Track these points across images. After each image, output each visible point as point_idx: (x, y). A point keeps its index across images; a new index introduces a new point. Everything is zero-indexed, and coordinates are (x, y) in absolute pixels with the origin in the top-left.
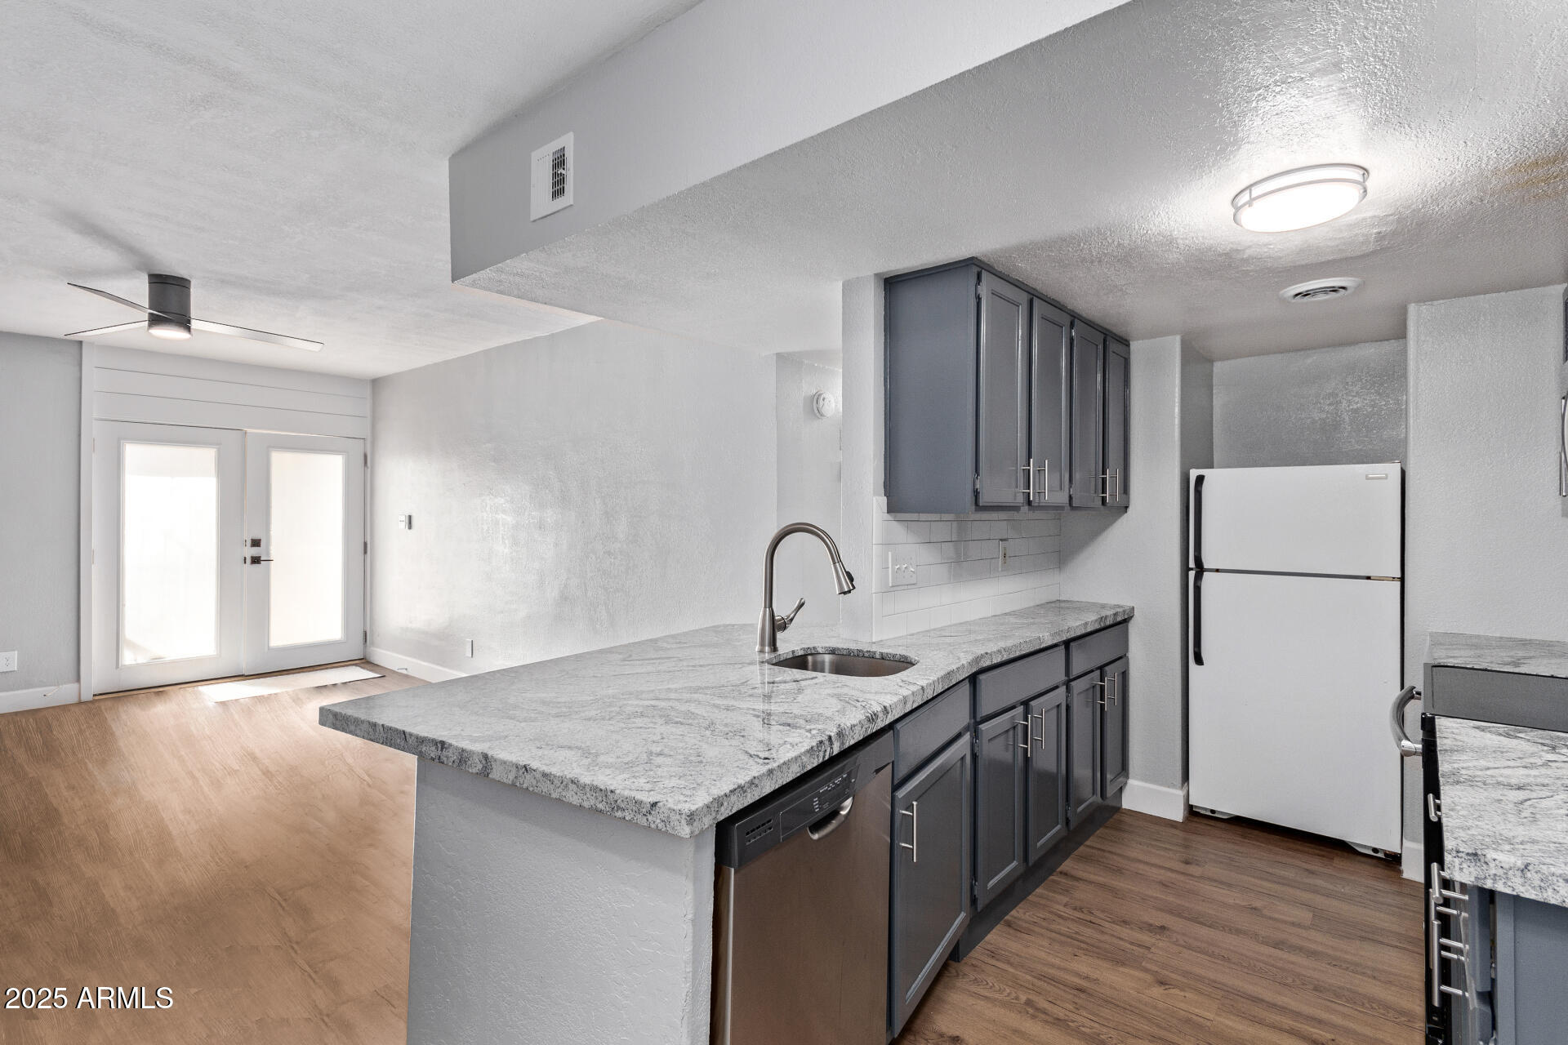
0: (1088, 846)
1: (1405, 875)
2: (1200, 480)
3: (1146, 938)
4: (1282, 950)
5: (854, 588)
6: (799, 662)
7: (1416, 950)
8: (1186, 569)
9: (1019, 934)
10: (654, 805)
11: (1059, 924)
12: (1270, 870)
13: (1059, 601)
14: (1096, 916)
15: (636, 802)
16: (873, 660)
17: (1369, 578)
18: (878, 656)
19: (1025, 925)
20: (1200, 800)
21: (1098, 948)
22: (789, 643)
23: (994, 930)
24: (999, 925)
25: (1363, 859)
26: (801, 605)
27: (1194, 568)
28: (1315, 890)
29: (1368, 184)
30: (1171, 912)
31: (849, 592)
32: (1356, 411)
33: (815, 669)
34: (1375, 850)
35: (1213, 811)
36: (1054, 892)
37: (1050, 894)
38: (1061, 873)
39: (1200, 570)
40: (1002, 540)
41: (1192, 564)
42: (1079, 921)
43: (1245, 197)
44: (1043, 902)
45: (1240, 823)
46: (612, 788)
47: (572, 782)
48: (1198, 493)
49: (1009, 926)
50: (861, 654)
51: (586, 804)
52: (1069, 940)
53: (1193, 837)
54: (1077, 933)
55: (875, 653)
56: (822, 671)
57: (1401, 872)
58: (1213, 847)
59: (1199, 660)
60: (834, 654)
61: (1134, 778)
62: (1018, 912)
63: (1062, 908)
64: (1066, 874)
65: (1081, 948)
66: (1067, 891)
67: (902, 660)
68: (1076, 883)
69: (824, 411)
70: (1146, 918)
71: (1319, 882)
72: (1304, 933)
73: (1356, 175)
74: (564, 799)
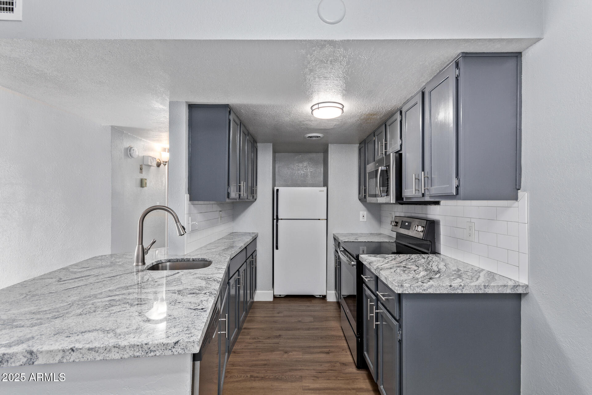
0: (249, 317)
1: (328, 301)
2: (278, 190)
3: (276, 340)
4: (310, 330)
5: (186, 232)
6: (155, 267)
7: (337, 319)
8: (273, 219)
9: (239, 355)
10: (176, 343)
11: (250, 346)
12: (299, 309)
13: (233, 233)
14: (260, 339)
15: (164, 345)
16: (189, 262)
17: (319, 219)
18: (191, 260)
19: (239, 350)
20: (277, 293)
21: (265, 349)
22: (150, 260)
23: (230, 356)
24: (231, 354)
25: (317, 299)
26: (154, 242)
27: (276, 218)
28: (311, 311)
29: (344, 109)
30: (280, 330)
31: (184, 234)
32: (311, 172)
33: (162, 269)
34: (320, 296)
35: (280, 295)
36: (245, 335)
37: (243, 337)
38: (244, 328)
39: (277, 219)
40: (220, 211)
41: (275, 218)
42: (257, 342)
43: (316, 106)
44: (242, 340)
45: (288, 297)
46: (145, 342)
47: (114, 347)
48: (277, 195)
49: (235, 353)
50: (183, 260)
51: (126, 356)
52: (256, 350)
53: (276, 305)
54: (257, 347)
55: (190, 259)
56: (166, 269)
57: (326, 300)
58: (284, 306)
59: (277, 248)
60: (170, 262)
61: (258, 290)
62: (235, 347)
63: (249, 340)
64: (246, 328)
65: (259, 351)
66: (248, 334)
67: (202, 260)
68: (250, 330)
69: (133, 155)
70: (275, 334)
71: (311, 308)
72: (312, 324)
73: (341, 106)
74: (107, 358)
